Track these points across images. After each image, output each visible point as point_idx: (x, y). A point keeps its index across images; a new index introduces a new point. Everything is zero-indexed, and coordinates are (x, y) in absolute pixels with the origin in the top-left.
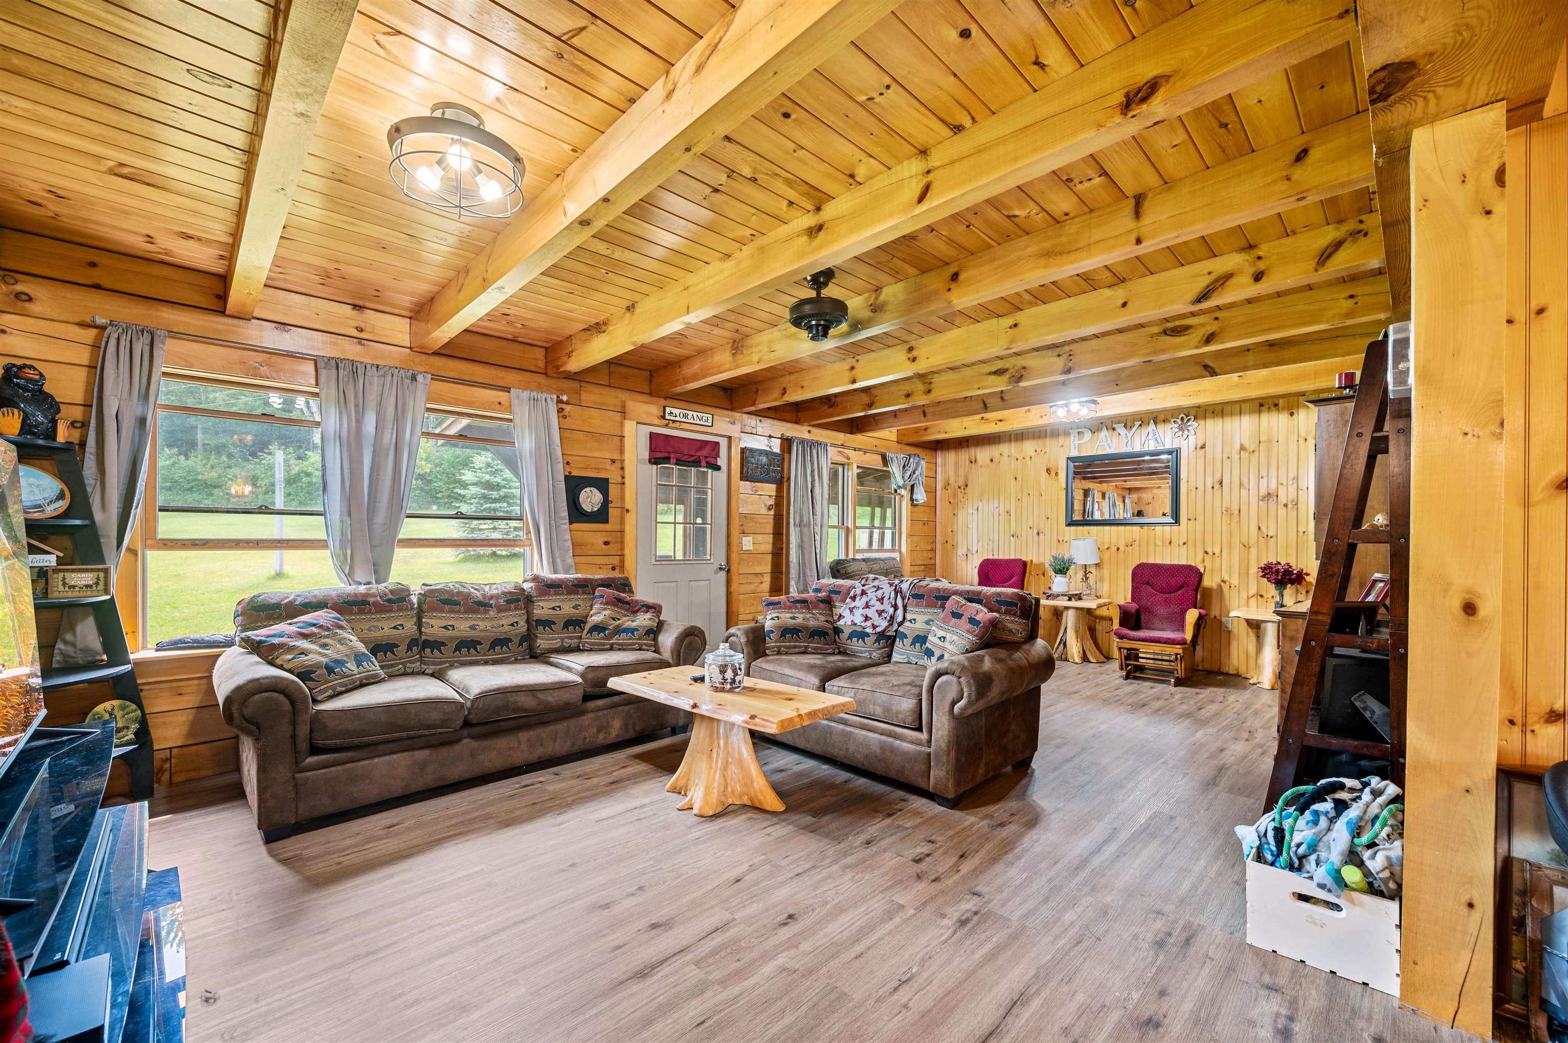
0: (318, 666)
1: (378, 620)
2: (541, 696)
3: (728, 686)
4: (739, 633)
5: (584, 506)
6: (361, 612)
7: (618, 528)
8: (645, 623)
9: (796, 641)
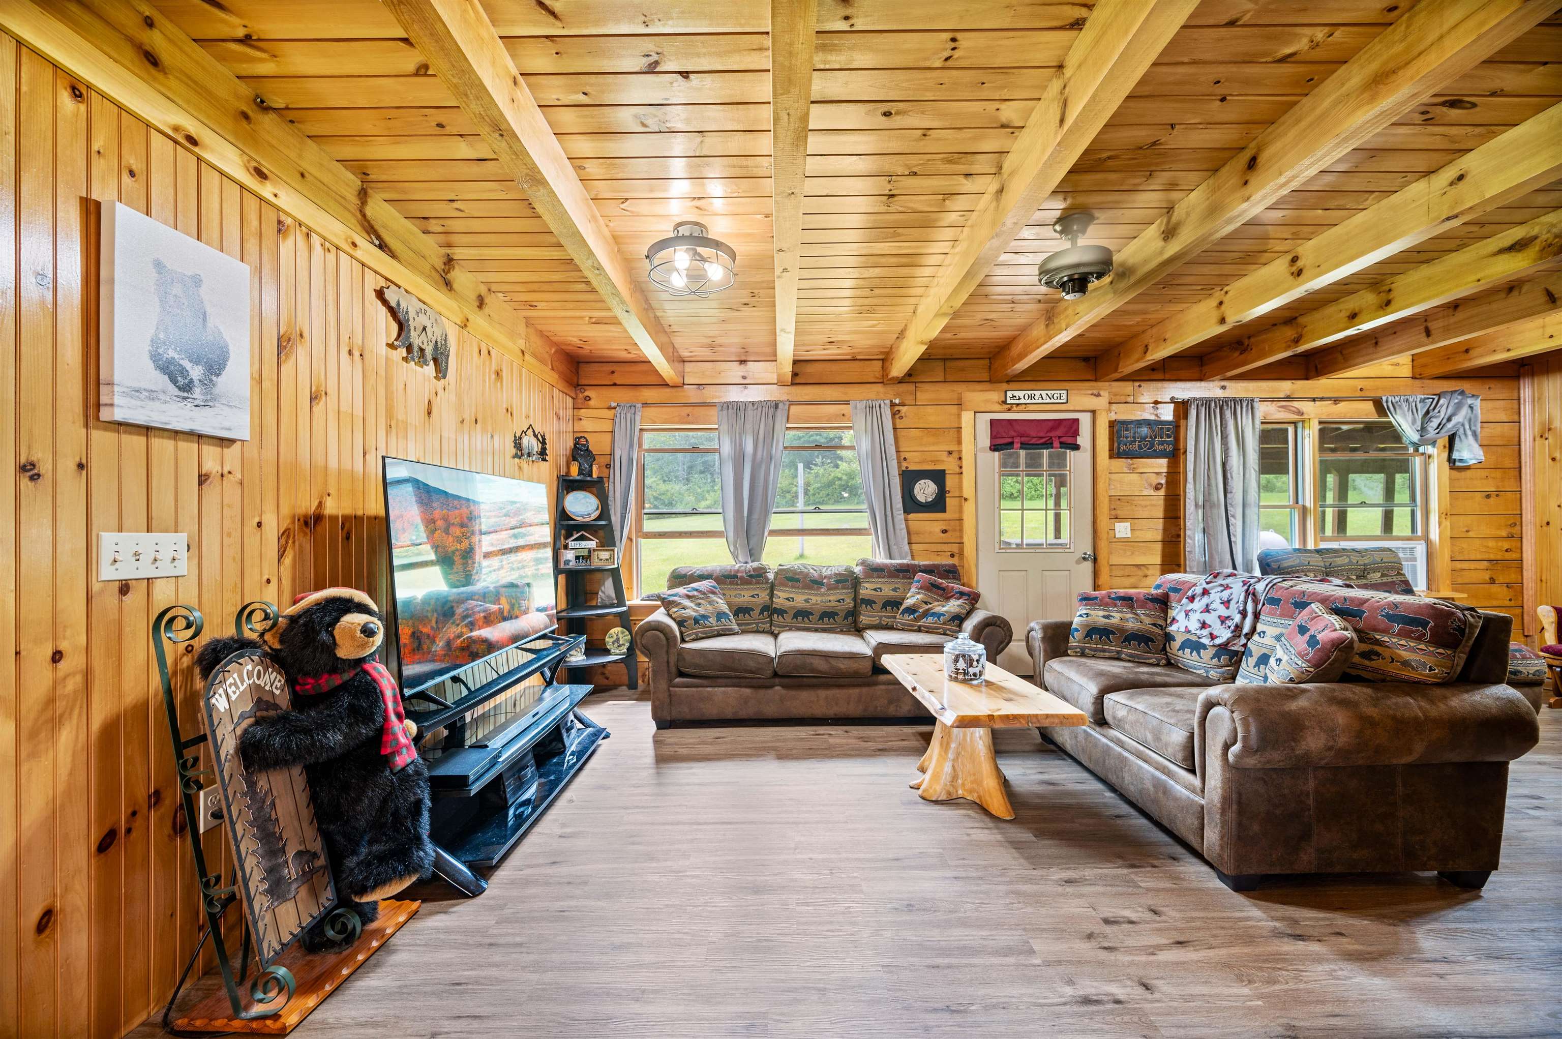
0: (689, 618)
1: (742, 590)
2: (834, 662)
3: (961, 677)
4: (1037, 627)
5: (919, 498)
6: (731, 583)
7: (956, 516)
8: (953, 609)
9: (1105, 644)
